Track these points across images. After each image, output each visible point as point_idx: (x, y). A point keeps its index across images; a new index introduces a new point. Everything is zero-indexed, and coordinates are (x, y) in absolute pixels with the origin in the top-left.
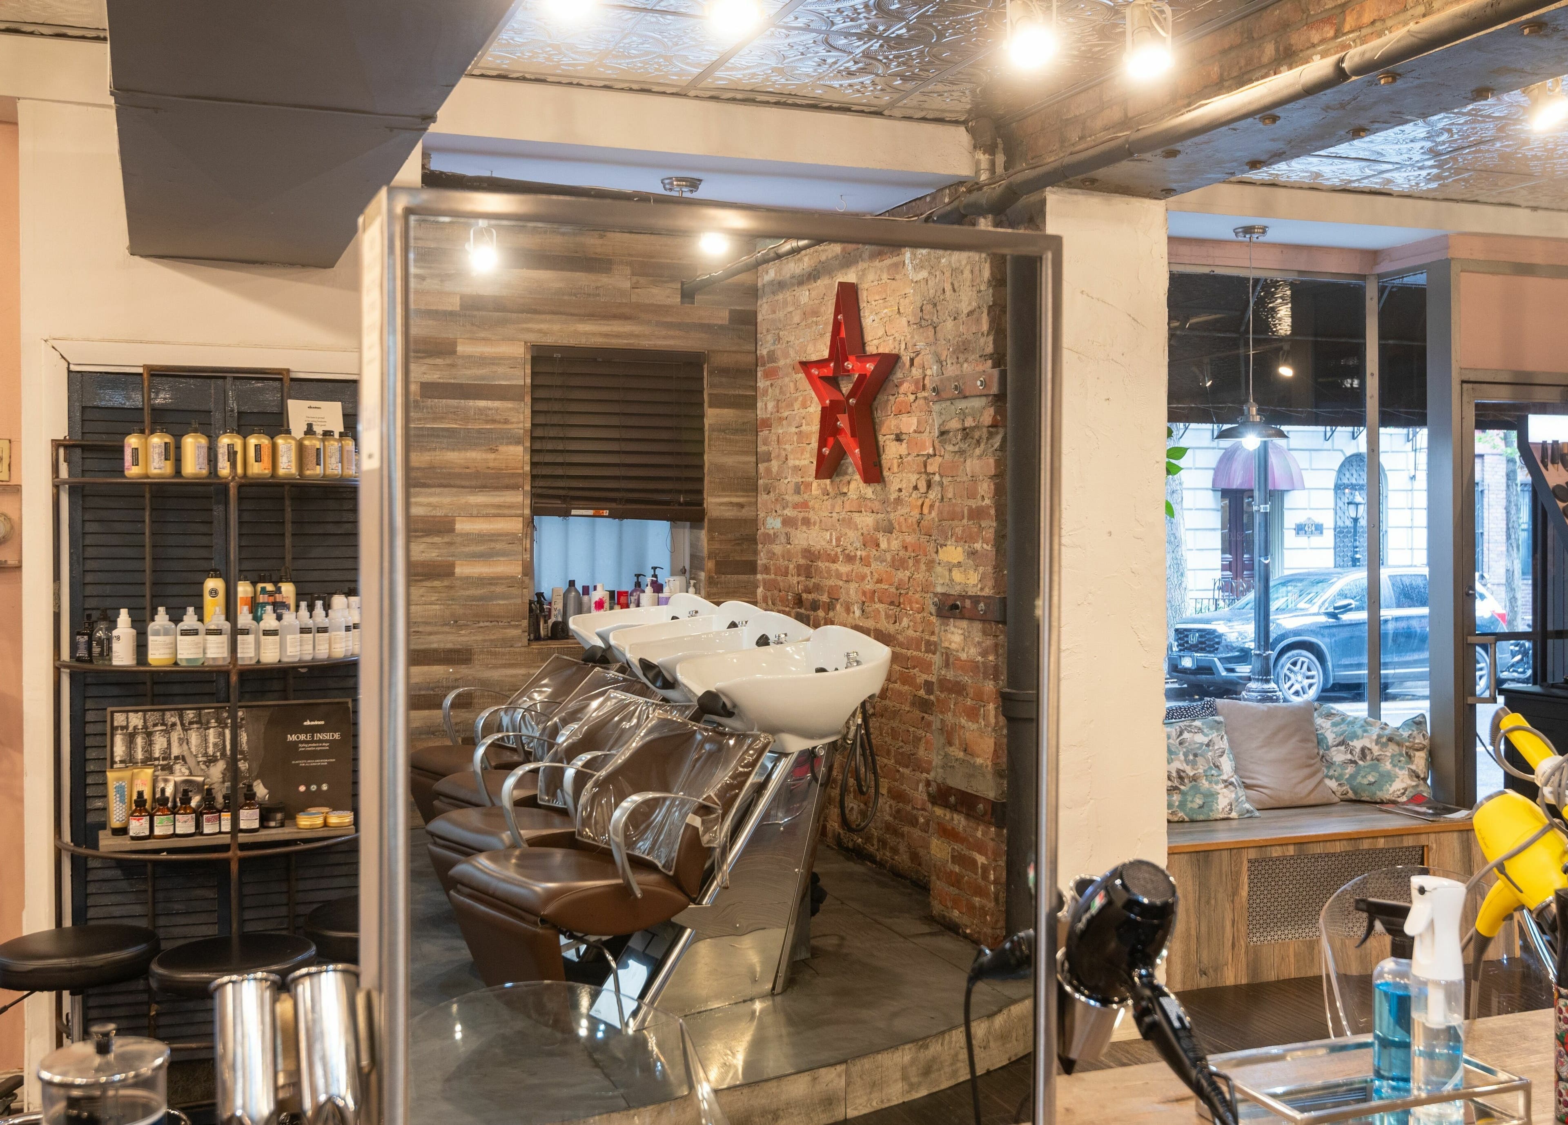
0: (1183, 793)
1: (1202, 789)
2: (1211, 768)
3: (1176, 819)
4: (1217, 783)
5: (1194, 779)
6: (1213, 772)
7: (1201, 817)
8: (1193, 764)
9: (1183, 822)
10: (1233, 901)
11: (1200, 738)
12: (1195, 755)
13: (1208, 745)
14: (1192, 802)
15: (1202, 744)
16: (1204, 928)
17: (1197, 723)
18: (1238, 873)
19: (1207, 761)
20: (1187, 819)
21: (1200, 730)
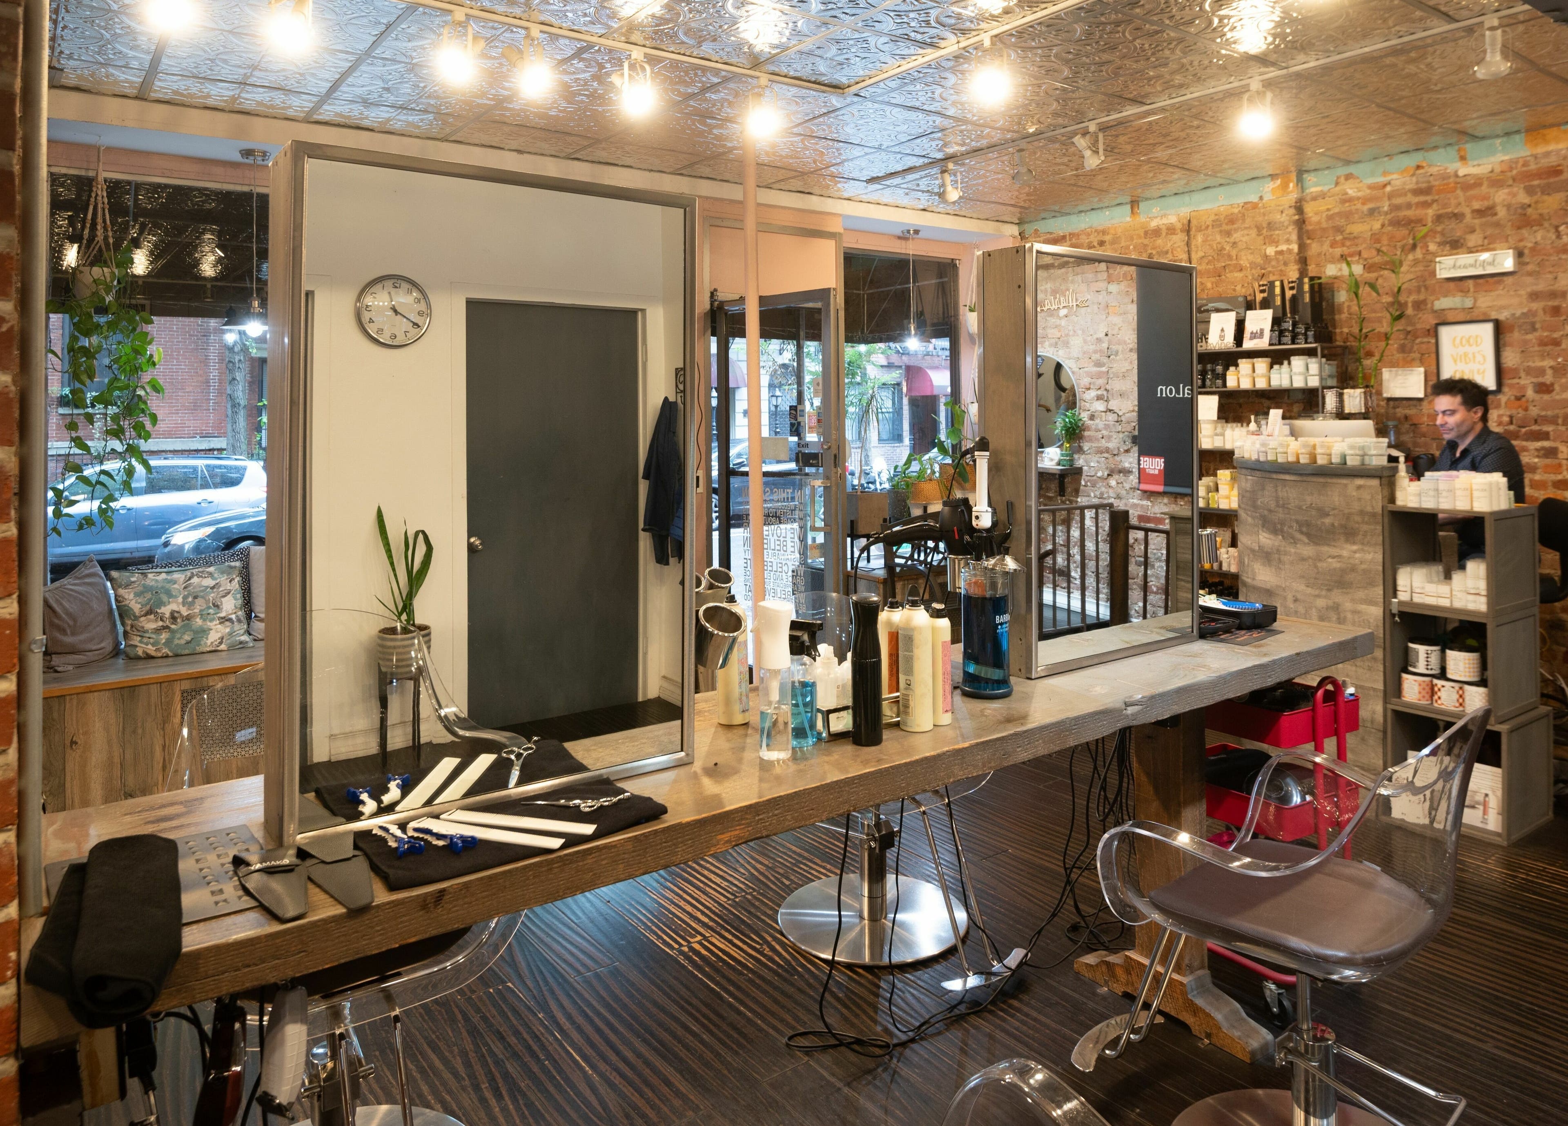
0: (173, 632)
1: (194, 627)
2: (209, 608)
3: (160, 655)
4: (211, 621)
5: (188, 618)
6: (211, 611)
7: (187, 652)
8: (190, 605)
9: (167, 656)
10: (163, 729)
11: (209, 582)
12: (195, 597)
13: (213, 588)
14: (179, 639)
15: (207, 587)
16: (129, 755)
17: (211, 569)
18: (169, 704)
19: (207, 601)
20: (170, 654)
21: (211, 575)
